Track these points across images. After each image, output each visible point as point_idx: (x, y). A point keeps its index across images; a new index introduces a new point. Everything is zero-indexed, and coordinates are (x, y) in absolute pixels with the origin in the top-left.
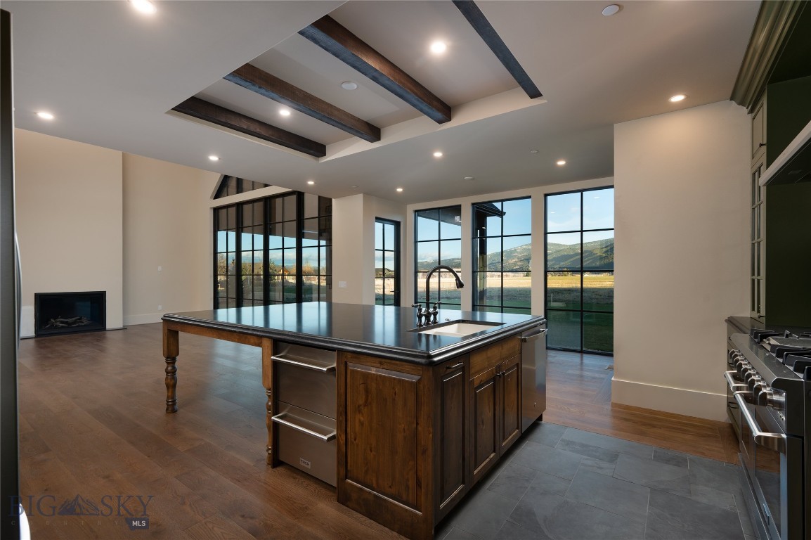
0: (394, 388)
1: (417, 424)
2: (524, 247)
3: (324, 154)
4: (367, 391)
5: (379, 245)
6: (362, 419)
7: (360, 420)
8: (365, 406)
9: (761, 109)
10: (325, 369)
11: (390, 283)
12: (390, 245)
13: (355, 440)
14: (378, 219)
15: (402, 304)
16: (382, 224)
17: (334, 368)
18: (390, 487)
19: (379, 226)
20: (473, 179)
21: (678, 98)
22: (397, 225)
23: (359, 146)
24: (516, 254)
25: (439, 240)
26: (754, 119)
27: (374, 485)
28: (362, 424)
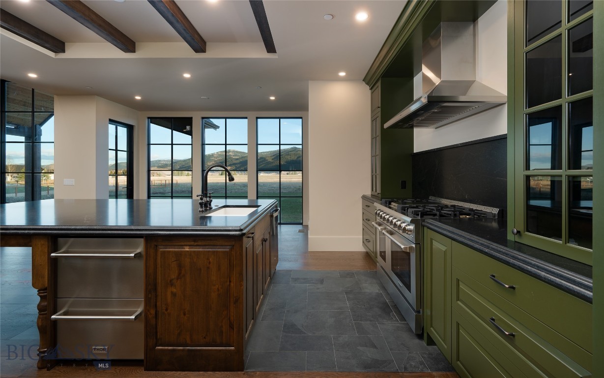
0: (208, 259)
1: (230, 282)
2: (219, 153)
3: (64, 51)
4: (180, 266)
5: (112, 145)
6: (175, 290)
7: (172, 292)
8: (177, 279)
9: (377, 89)
10: (133, 255)
11: (123, 180)
12: (123, 145)
13: (167, 310)
14: (112, 121)
15: (135, 197)
16: (114, 126)
17: (140, 253)
18: (204, 337)
19: (112, 128)
20: (208, 98)
21: (342, 74)
22: (130, 129)
23: (110, 52)
24: (213, 158)
25: (172, 144)
26: (373, 92)
27: (188, 341)
28: (174, 295)
